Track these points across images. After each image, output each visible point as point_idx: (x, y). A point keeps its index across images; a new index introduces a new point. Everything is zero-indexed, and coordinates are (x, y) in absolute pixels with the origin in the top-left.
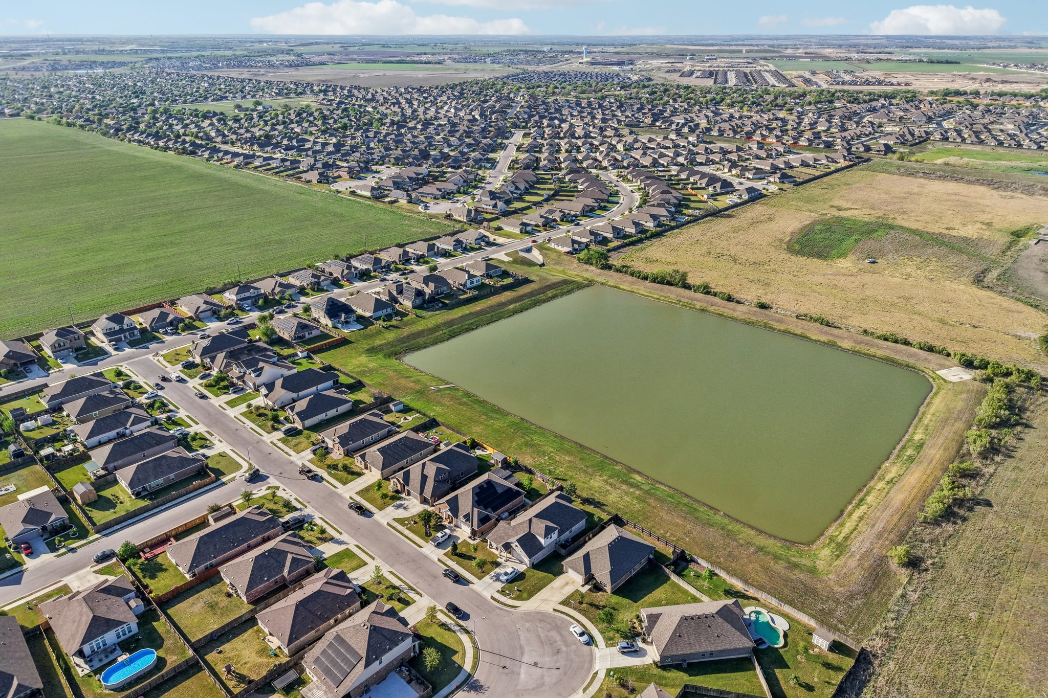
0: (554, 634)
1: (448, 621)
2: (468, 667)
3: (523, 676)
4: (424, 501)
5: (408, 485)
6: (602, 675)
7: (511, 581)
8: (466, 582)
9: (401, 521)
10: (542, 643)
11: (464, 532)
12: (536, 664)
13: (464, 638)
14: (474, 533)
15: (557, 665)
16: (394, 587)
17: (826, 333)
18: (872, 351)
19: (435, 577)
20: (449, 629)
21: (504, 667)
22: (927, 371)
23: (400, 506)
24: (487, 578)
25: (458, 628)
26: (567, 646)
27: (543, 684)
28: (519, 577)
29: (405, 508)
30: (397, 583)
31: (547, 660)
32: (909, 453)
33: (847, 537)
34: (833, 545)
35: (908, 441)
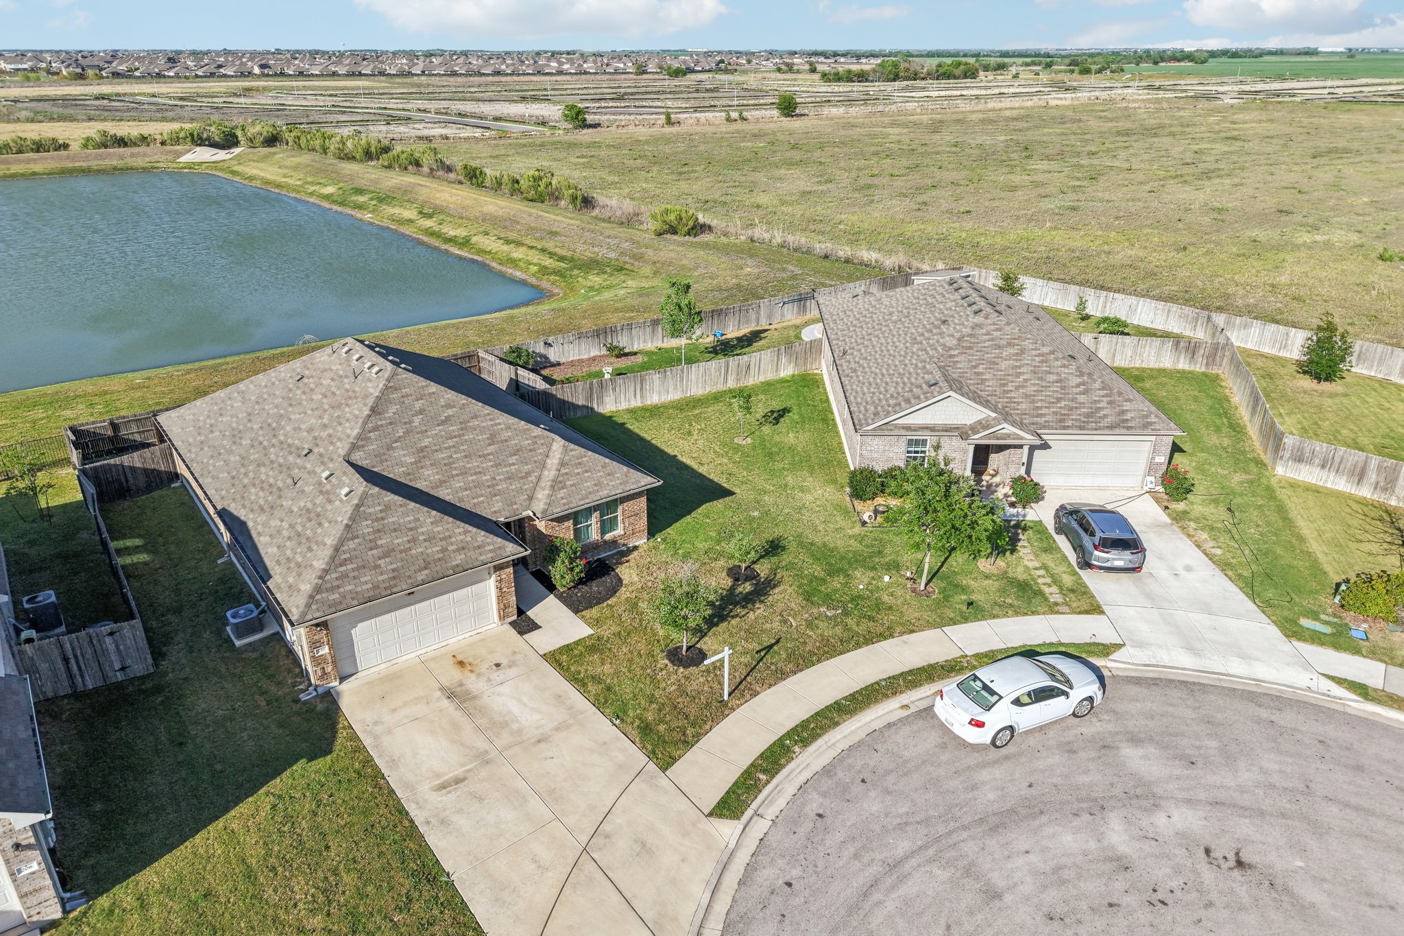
22: (158, 165)
32: (361, 199)
33: (562, 259)
34: (576, 272)
35: (327, 197)
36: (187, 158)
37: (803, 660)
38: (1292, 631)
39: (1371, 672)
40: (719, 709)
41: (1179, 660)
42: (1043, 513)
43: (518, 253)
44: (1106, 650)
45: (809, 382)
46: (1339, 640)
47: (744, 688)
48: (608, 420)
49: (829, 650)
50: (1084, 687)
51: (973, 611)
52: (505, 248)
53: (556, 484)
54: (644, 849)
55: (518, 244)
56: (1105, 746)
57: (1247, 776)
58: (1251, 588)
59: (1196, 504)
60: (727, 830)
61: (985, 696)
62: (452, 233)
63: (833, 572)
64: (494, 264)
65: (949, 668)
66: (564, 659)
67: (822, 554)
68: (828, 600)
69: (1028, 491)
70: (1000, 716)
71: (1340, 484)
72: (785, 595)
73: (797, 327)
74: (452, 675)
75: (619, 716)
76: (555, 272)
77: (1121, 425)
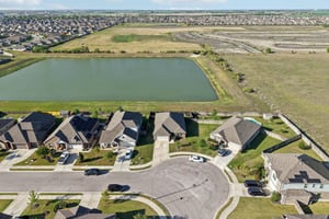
0: (183, 167)
1: (118, 197)
2: (161, 213)
3: (197, 196)
4: (32, 146)
5: (12, 141)
6: (228, 170)
7: (133, 157)
8: (106, 171)
9: (23, 163)
10: (184, 174)
11: (78, 149)
12: (194, 186)
13: (139, 199)
14: (86, 146)
16: (54, 201)
19: (81, 179)
20: (124, 201)
23: (13, 157)
24: (116, 163)
26: (197, 167)
27: (211, 192)
28: (134, 154)
29: (18, 156)
30: (54, 197)
31: (197, 180)
33: (225, 93)
36: (191, 56)
37: (186, 151)
38: (228, 166)
40: (176, 152)
41: (214, 163)
42: (223, 149)
46: (231, 169)
47: (179, 151)
52: (220, 89)
54: (164, 157)
57: (206, 171)
60: (169, 158)
62: (216, 83)
66: (170, 144)
68: (193, 148)
69: (226, 146)
72: (190, 147)
74: (162, 142)
76: (223, 95)
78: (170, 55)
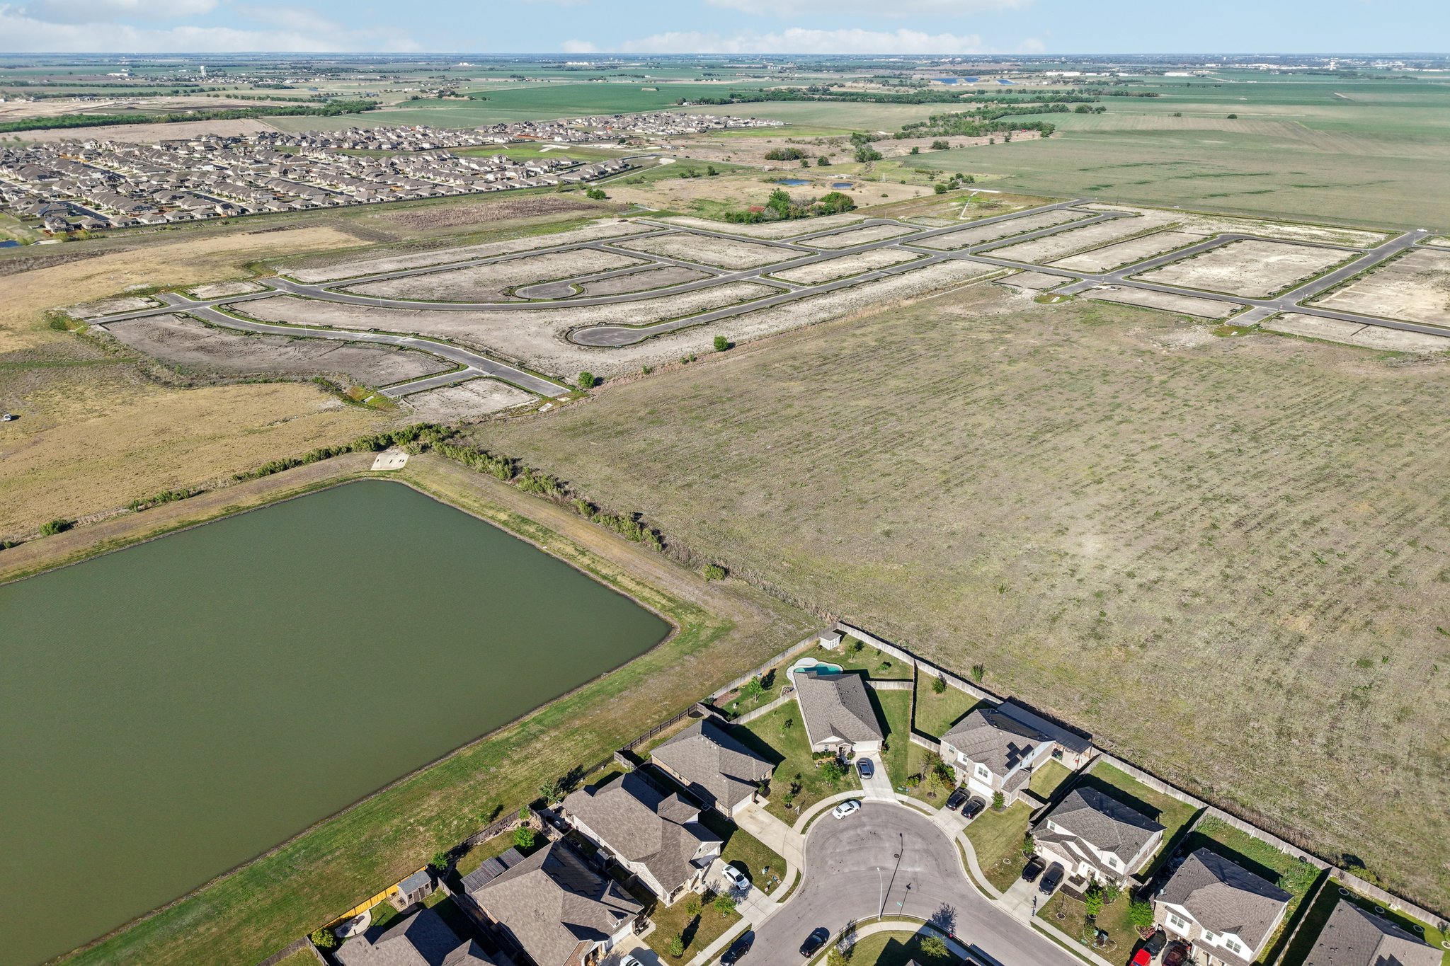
0: (845, 836)
3: (918, 869)
8: (748, 934)
10: (860, 849)
12: (897, 855)
13: (863, 932)
15: (895, 835)
17: (209, 504)
18: (285, 490)
21: (908, 887)
22: (361, 474)
24: (739, 908)
25: (845, 941)
31: (889, 845)
32: (532, 529)
33: (670, 600)
34: (680, 611)
35: (505, 523)
36: (376, 466)
37: (810, 806)
38: (896, 791)
39: (905, 798)
40: (798, 816)
41: (874, 799)
42: (854, 761)
43: (647, 593)
44: (862, 798)
45: (793, 705)
46: (904, 792)
47: (801, 812)
48: (742, 728)
49: (814, 803)
50: (856, 806)
51: (839, 791)
52: (638, 588)
53: (756, 771)
54: (793, 840)
55: (645, 586)
56: (859, 817)
57: (880, 820)
58: (892, 780)
59: (889, 755)
60: (804, 836)
61: (840, 811)
62: (604, 571)
63: (812, 783)
64: (637, 601)
65: (835, 804)
66: (766, 808)
67: (809, 777)
68: (812, 790)
69: (852, 754)
70: (843, 814)
71: (922, 745)
72: (803, 790)
73: (783, 667)
74: (749, 814)
75: (781, 819)
76: (671, 610)
77: (871, 739)
78: (292, 482)
